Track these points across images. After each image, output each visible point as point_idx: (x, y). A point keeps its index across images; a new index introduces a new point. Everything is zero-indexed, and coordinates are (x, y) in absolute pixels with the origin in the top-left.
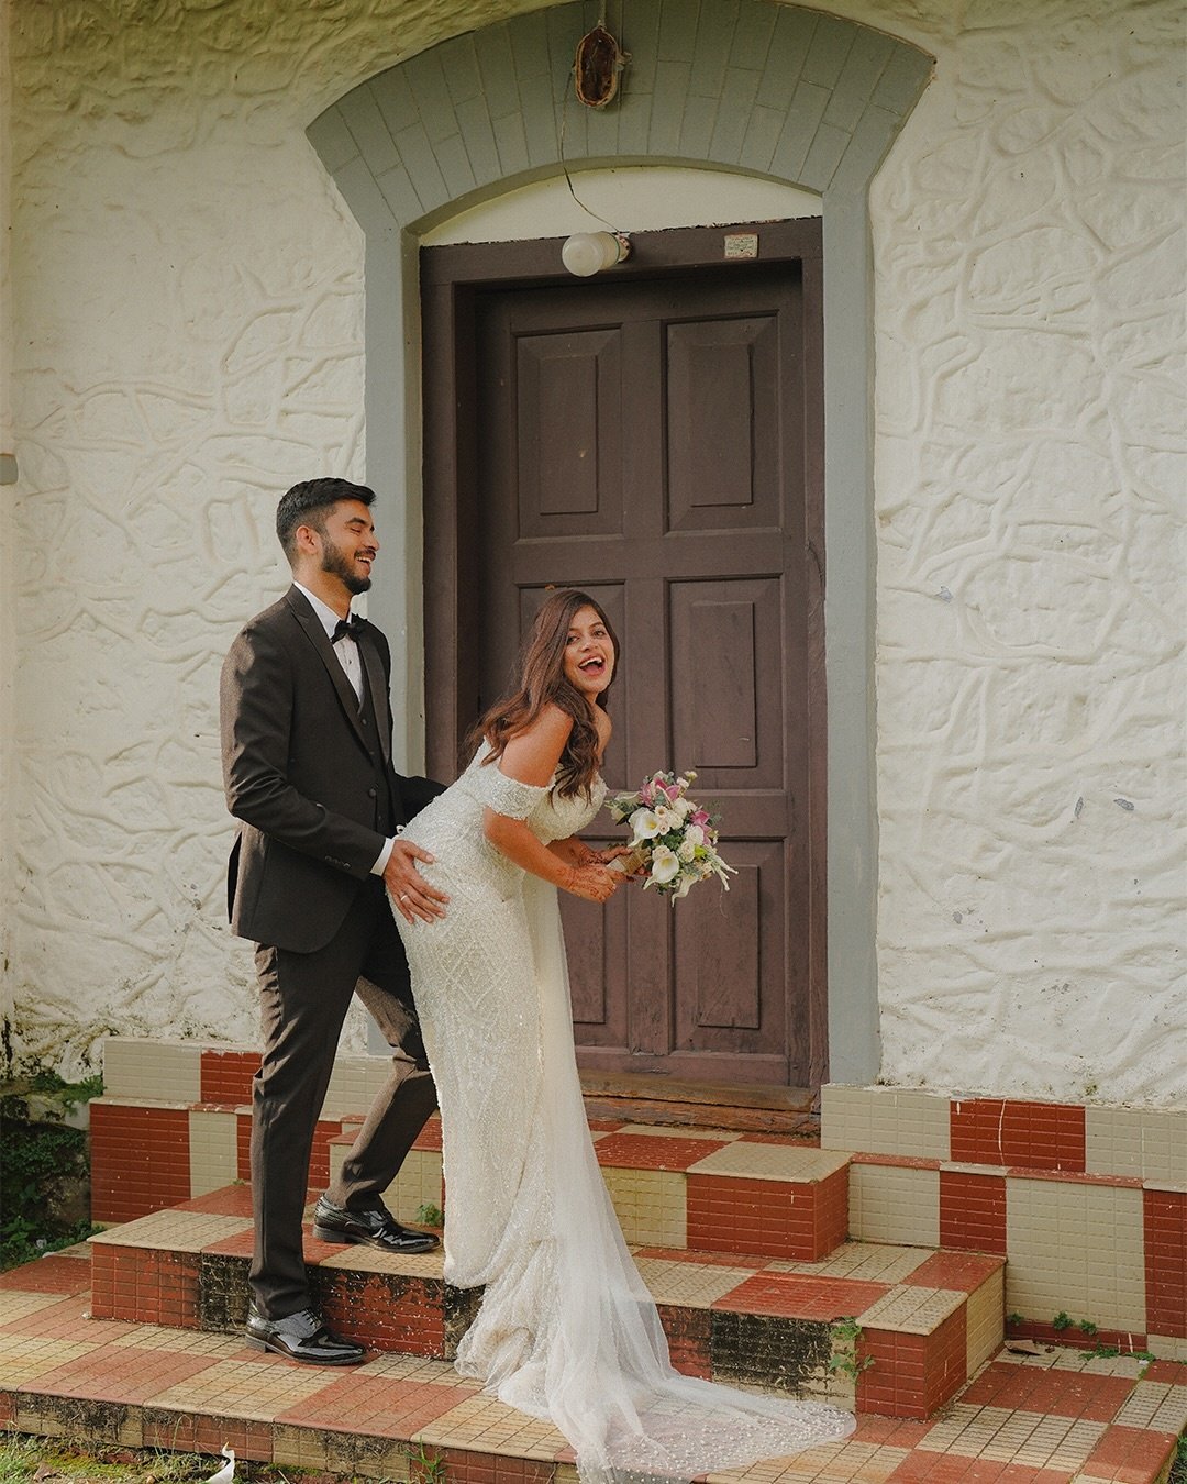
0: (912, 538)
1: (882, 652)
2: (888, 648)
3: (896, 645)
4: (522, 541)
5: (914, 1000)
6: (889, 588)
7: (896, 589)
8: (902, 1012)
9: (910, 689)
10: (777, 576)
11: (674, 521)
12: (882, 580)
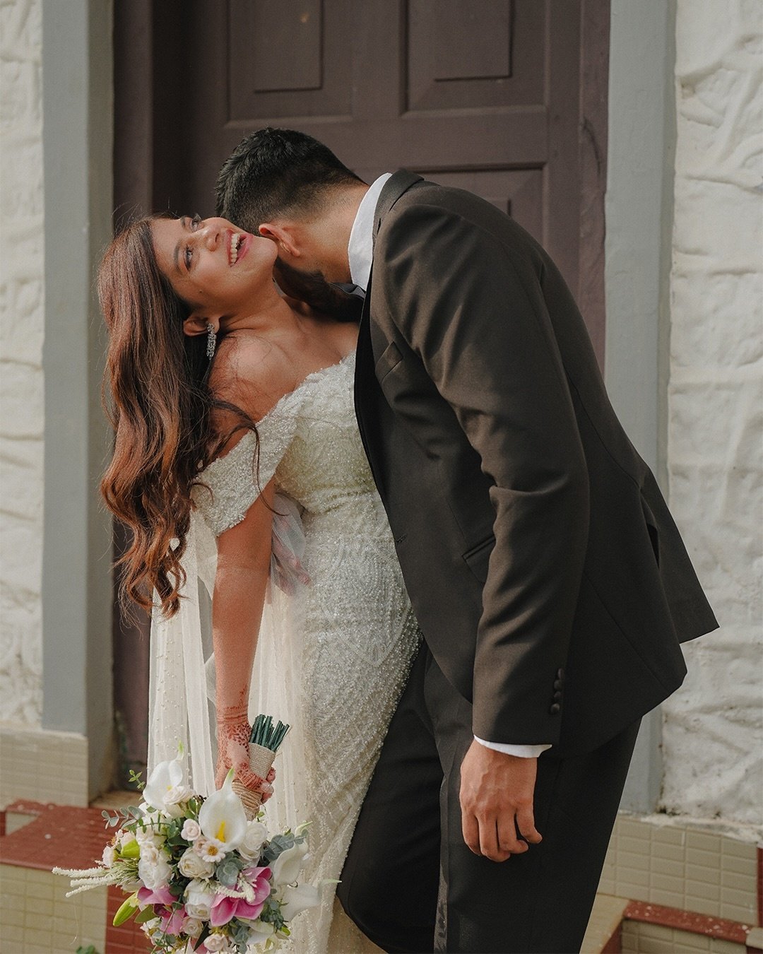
0: (723, 112)
1: (680, 261)
2: (687, 256)
3: (697, 252)
4: (233, 124)
5: (709, 710)
6: (690, 178)
7: (700, 179)
8: (692, 723)
9: (715, 310)
10: (539, 167)
11: (413, 99)
12: (682, 167)
